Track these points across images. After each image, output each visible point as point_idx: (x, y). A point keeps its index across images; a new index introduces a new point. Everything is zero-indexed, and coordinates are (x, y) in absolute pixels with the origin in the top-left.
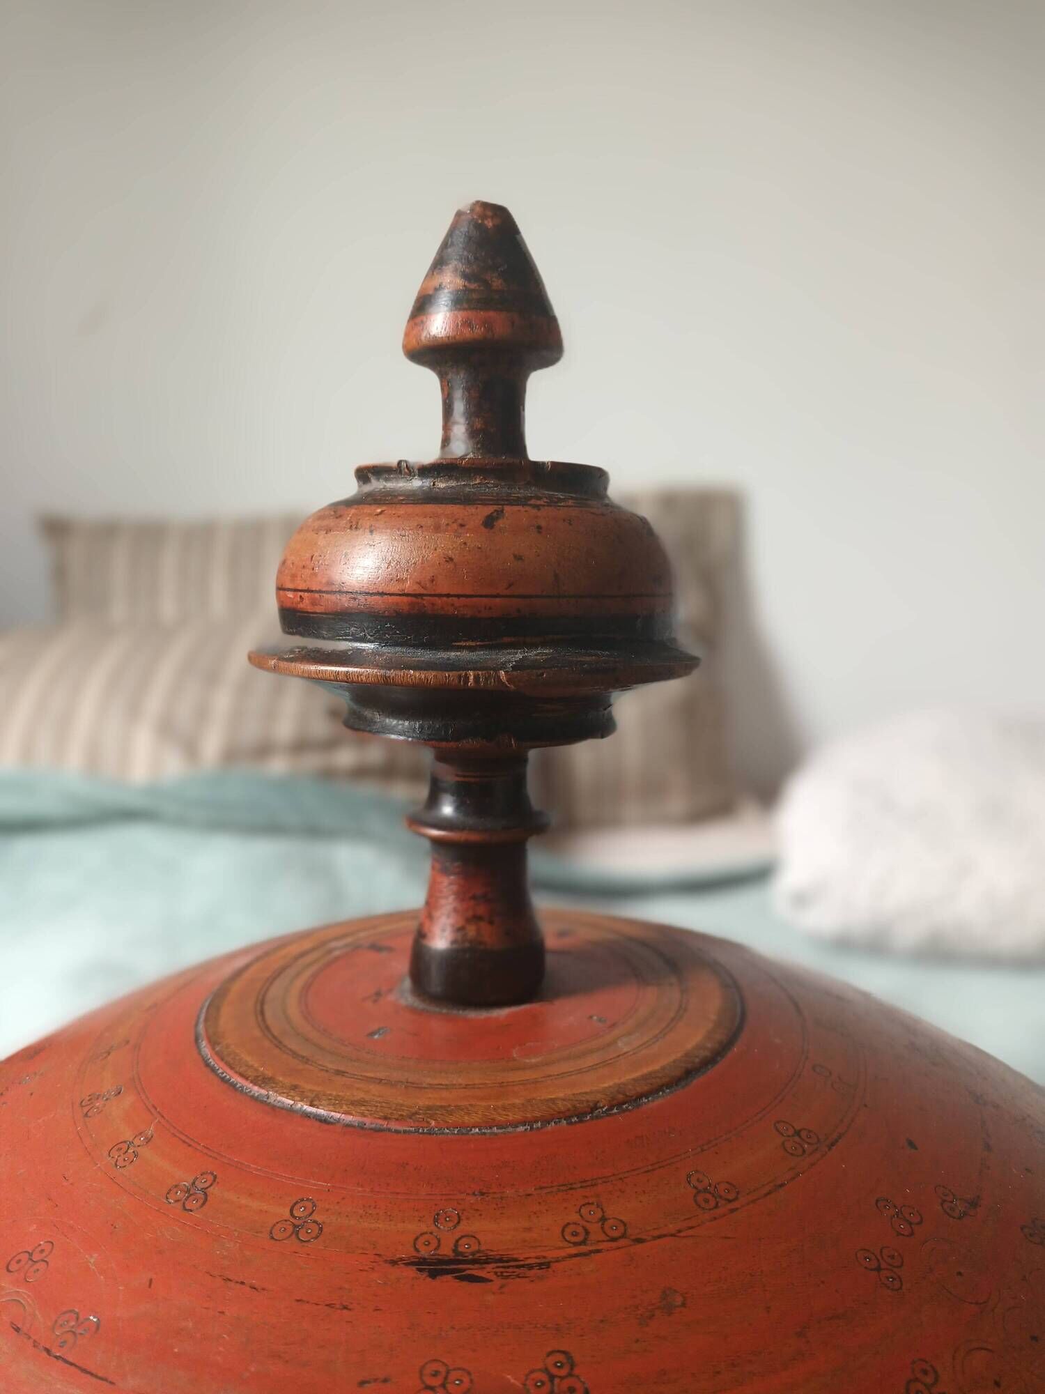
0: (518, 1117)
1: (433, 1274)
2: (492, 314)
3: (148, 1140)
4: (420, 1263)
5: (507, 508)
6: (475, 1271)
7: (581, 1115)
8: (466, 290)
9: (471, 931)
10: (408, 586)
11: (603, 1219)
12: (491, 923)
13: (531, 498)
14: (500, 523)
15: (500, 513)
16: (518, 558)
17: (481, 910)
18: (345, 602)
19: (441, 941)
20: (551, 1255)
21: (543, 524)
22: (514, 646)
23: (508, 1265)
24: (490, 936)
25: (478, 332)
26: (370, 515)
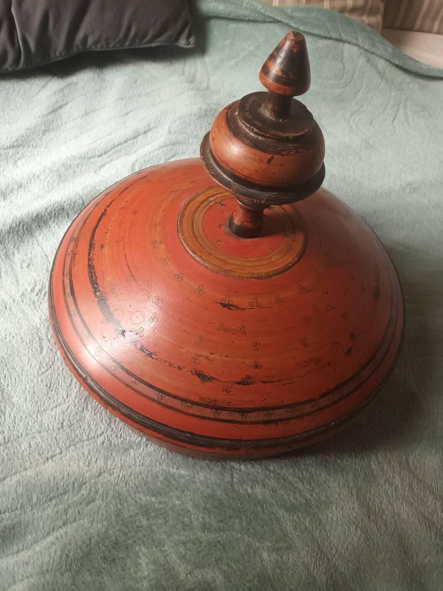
0: (246, 276)
1: (224, 307)
3: (169, 260)
4: (222, 304)
6: (231, 307)
7: (259, 278)
8: (281, 77)
9: (245, 224)
11: (257, 302)
12: (250, 223)
13: (282, 151)
15: (273, 157)
17: (249, 220)
20: (245, 307)
21: (283, 161)
23: (237, 308)
24: (249, 225)
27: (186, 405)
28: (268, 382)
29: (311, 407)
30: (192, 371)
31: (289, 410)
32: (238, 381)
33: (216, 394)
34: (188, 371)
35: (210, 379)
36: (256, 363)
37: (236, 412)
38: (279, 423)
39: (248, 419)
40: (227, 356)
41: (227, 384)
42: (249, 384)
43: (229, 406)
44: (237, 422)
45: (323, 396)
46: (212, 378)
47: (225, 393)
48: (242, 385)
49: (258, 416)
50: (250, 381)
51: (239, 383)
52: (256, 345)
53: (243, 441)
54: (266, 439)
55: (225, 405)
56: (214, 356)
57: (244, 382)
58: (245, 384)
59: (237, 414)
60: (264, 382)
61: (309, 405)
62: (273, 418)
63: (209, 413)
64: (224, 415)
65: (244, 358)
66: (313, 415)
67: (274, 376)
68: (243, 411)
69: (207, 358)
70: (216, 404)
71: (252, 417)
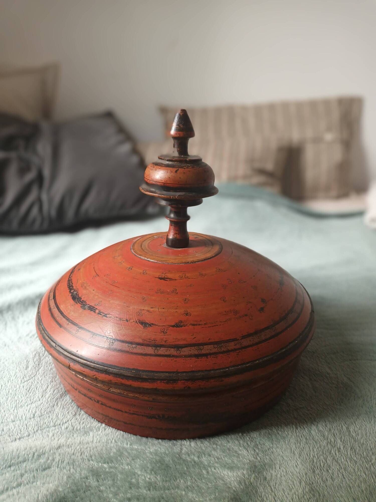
0: (177, 262)
1: (161, 279)
2: (180, 132)
3: (123, 262)
4: (159, 278)
5: (179, 169)
6: (166, 279)
7: (186, 263)
9: (175, 236)
10: (163, 181)
11: (185, 276)
12: (179, 234)
13: (184, 167)
14: (178, 172)
15: (178, 170)
16: (180, 178)
17: (177, 232)
18: (154, 183)
19: (171, 237)
20: (176, 279)
21: (185, 172)
22: (179, 192)
23: (171, 279)
24: (178, 236)
25: (178, 135)
26: (158, 168)
27: (131, 347)
28: (197, 325)
29: (235, 345)
30: (136, 322)
31: (216, 346)
32: (173, 325)
33: (155, 335)
34: (134, 321)
35: (150, 325)
36: (186, 312)
37: (172, 348)
38: (208, 357)
39: (182, 353)
40: (163, 309)
41: (164, 327)
42: (182, 327)
43: (165, 344)
44: (173, 356)
45: (244, 337)
46: (152, 324)
47: (162, 334)
48: (176, 327)
49: (190, 351)
50: (182, 324)
51: (173, 326)
52: (186, 300)
53: (179, 372)
54: (199, 371)
55: (163, 343)
56: (153, 309)
57: (177, 326)
58: (178, 327)
59: (172, 349)
60: (194, 325)
61: (233, 343)
62: (203, 352)
63: (150, 350)
64: (162, 351)
65: (176, 309)
66: (238, 351)
67: (201, 321)
68: (178, 347)
69: (148, 311)
70: (155, 343)
71: (186, 351)
